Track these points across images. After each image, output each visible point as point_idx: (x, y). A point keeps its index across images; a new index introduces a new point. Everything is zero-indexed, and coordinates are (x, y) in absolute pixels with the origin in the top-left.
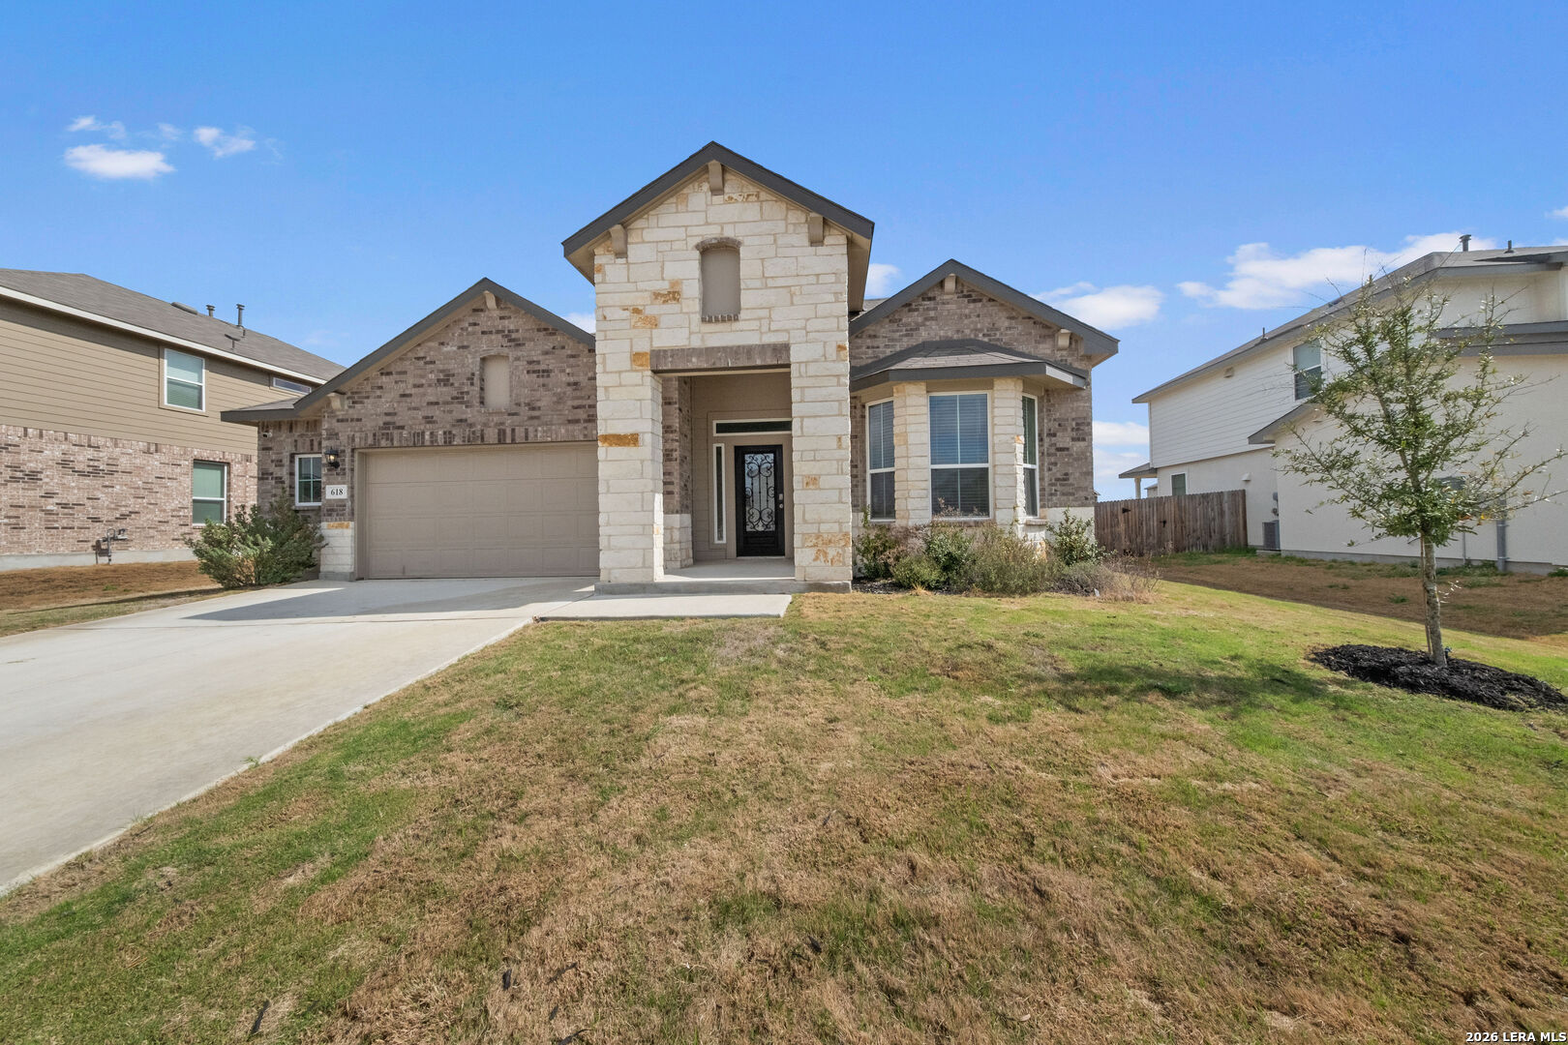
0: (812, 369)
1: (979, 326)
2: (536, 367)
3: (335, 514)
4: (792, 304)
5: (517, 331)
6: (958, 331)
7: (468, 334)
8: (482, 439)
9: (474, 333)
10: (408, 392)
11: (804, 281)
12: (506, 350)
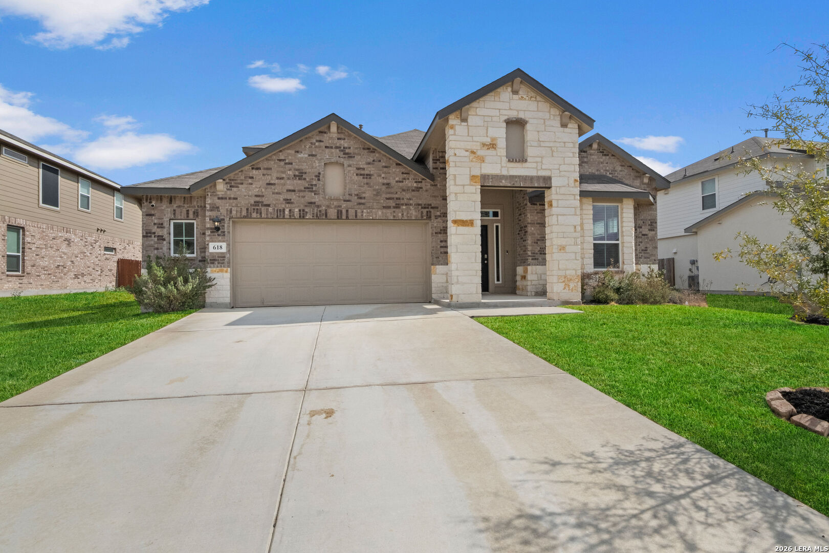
0: (563, 190)
1: (607, 168)
2: (362, 172)
3: (216, 262)
4: (553, 156)
5: (350, 148)
6: (598, 170)
7: (316, 147)
8: (326, 216)
9: (320, 147)
10: (272, 182)
11: (558, 145)
12: (342, 160)
